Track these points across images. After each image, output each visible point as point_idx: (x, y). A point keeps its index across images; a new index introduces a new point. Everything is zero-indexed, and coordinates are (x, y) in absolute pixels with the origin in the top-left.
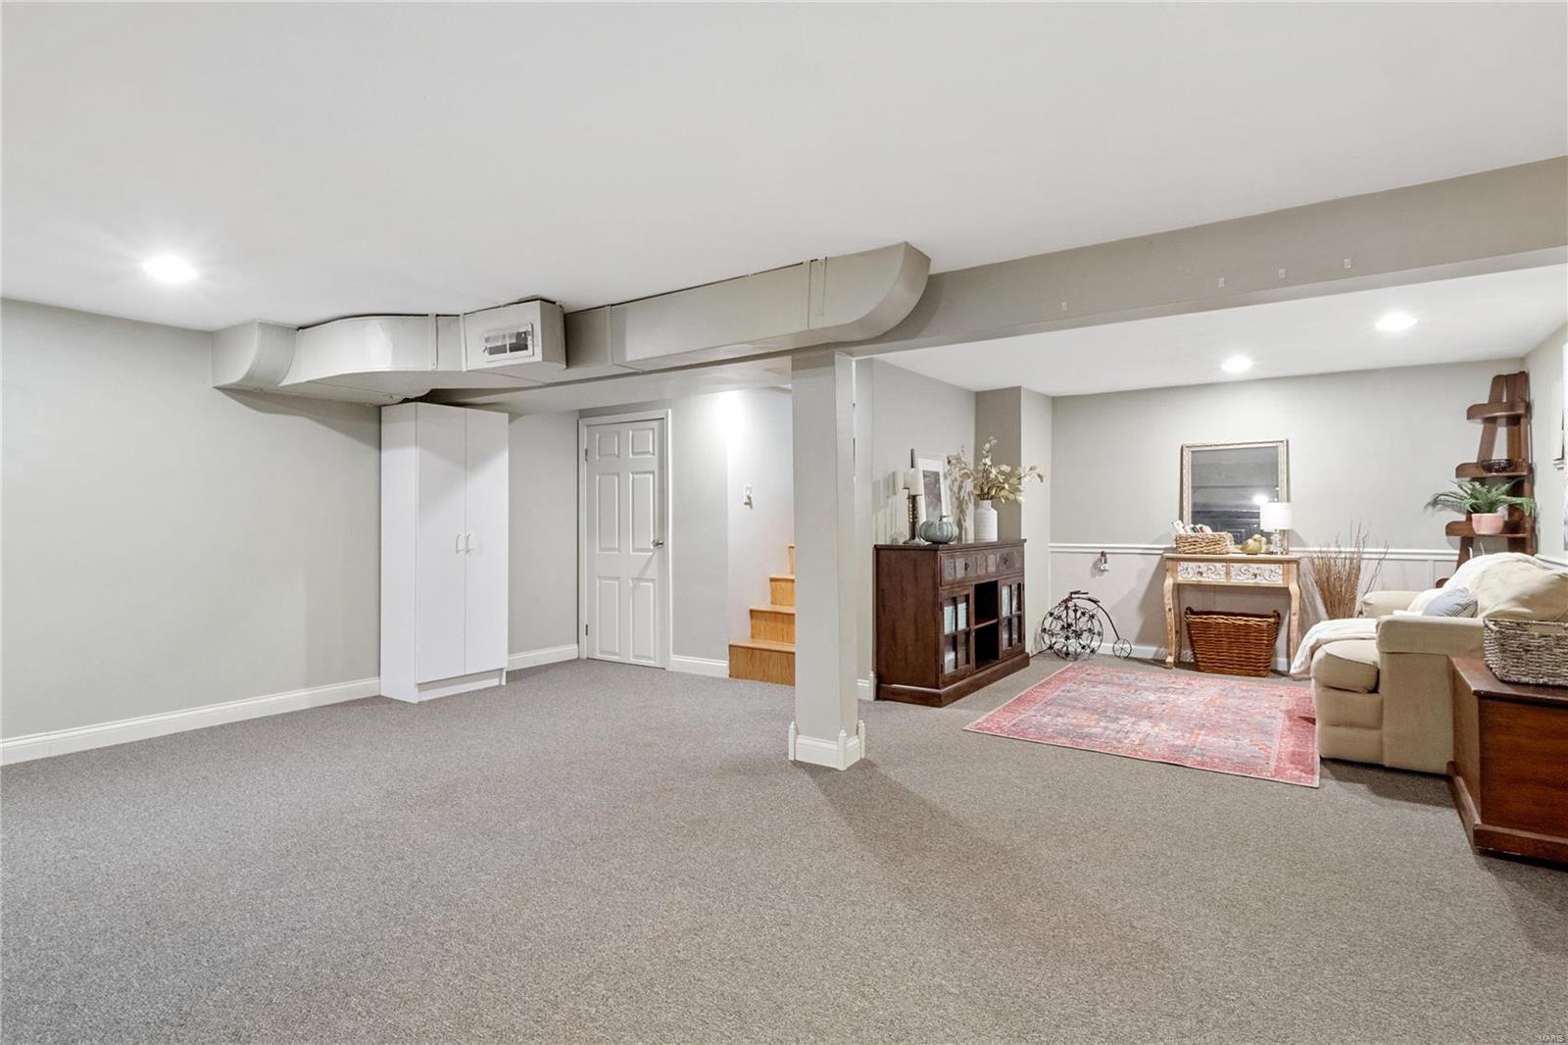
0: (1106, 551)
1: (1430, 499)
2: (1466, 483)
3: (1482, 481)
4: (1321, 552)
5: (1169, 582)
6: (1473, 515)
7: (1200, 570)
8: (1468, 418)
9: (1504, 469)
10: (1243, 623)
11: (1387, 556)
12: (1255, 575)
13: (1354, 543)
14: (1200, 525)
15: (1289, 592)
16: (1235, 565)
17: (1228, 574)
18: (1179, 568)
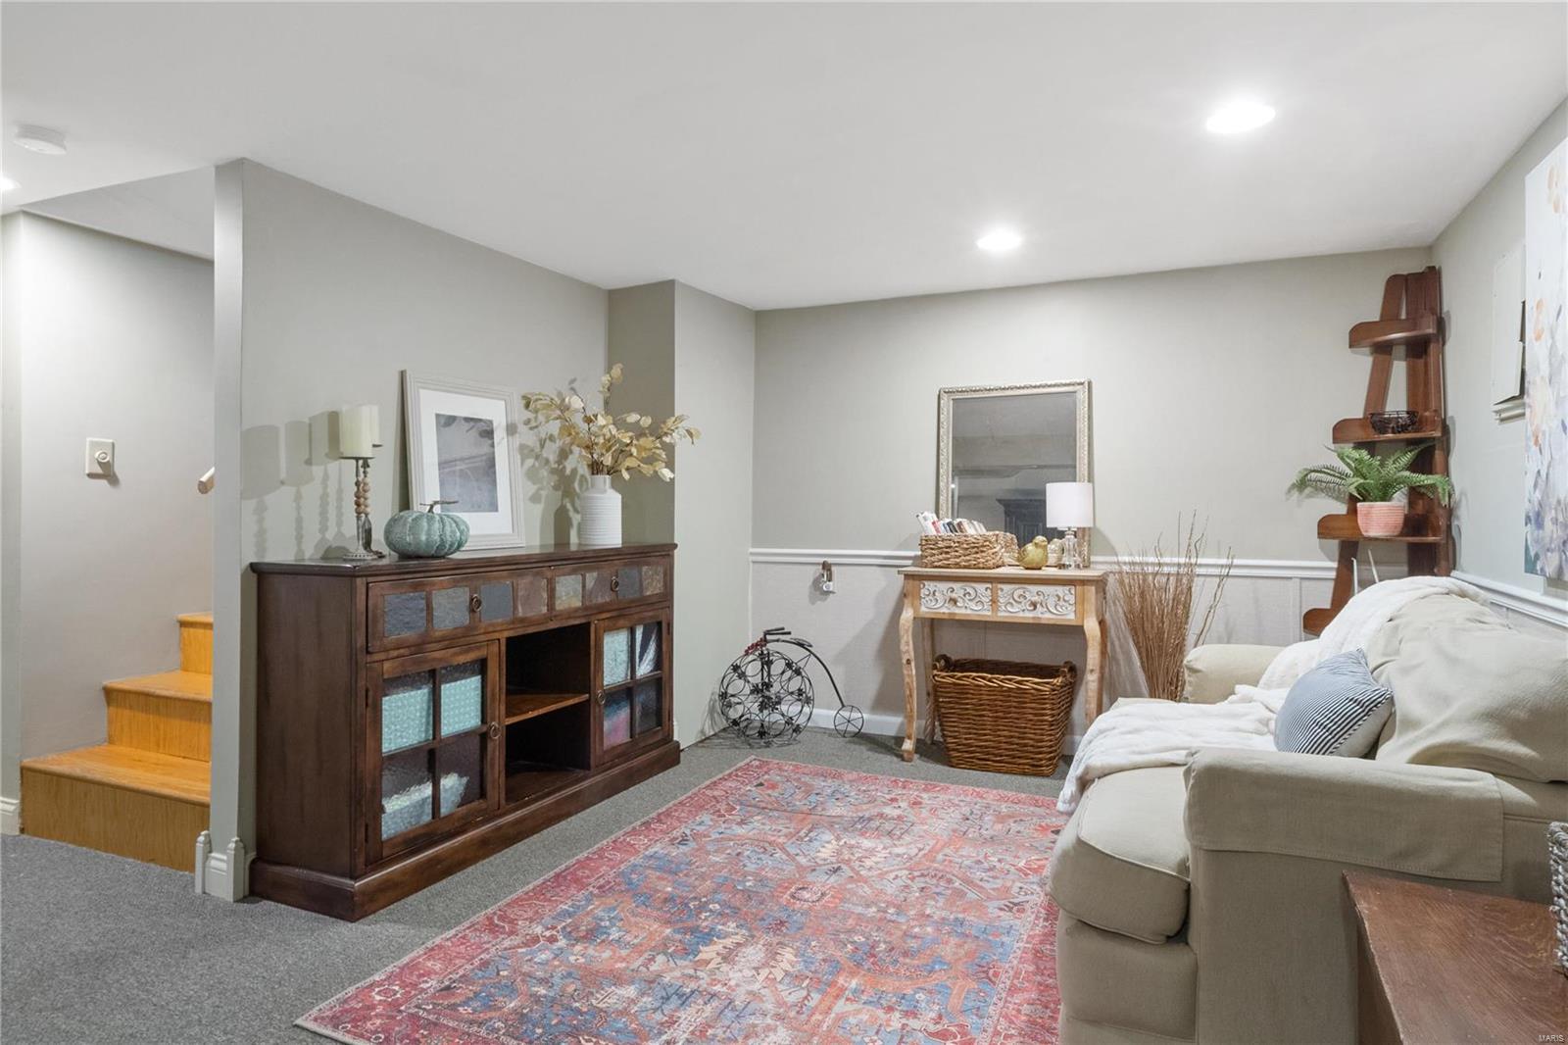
0: (830, 560)
1: (1294, 478)
2: (1348, 449)
3: (1370, 447)
4: (1133, 564)
5: (908, 615)
6: (1359, 504)
7: (954, 595)
8: (1350, 346)
9: (1403, 428)
10: (1013, 686)
11: (1233, 572)
12: (1034, 605)
13: (1184, 546)
14: (959, 520)
15: (1084, 633)
16: (1007, 588)
17: (994, 601)
18: (924, 592)
